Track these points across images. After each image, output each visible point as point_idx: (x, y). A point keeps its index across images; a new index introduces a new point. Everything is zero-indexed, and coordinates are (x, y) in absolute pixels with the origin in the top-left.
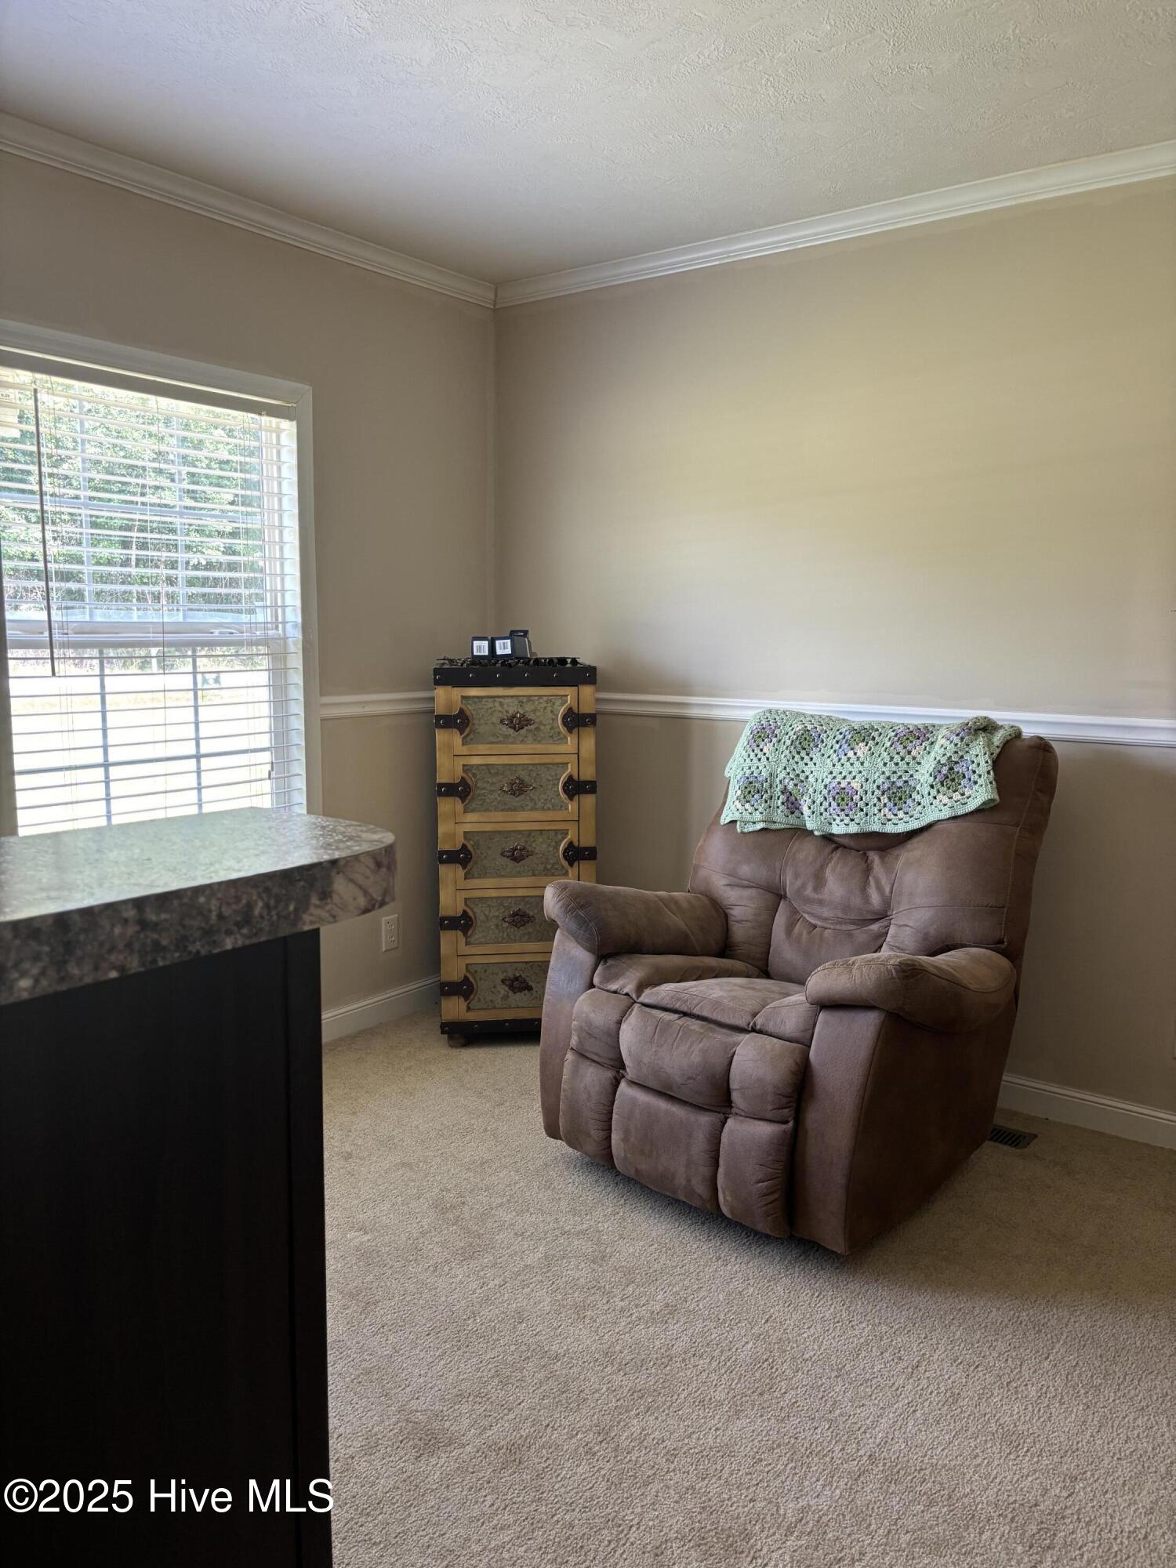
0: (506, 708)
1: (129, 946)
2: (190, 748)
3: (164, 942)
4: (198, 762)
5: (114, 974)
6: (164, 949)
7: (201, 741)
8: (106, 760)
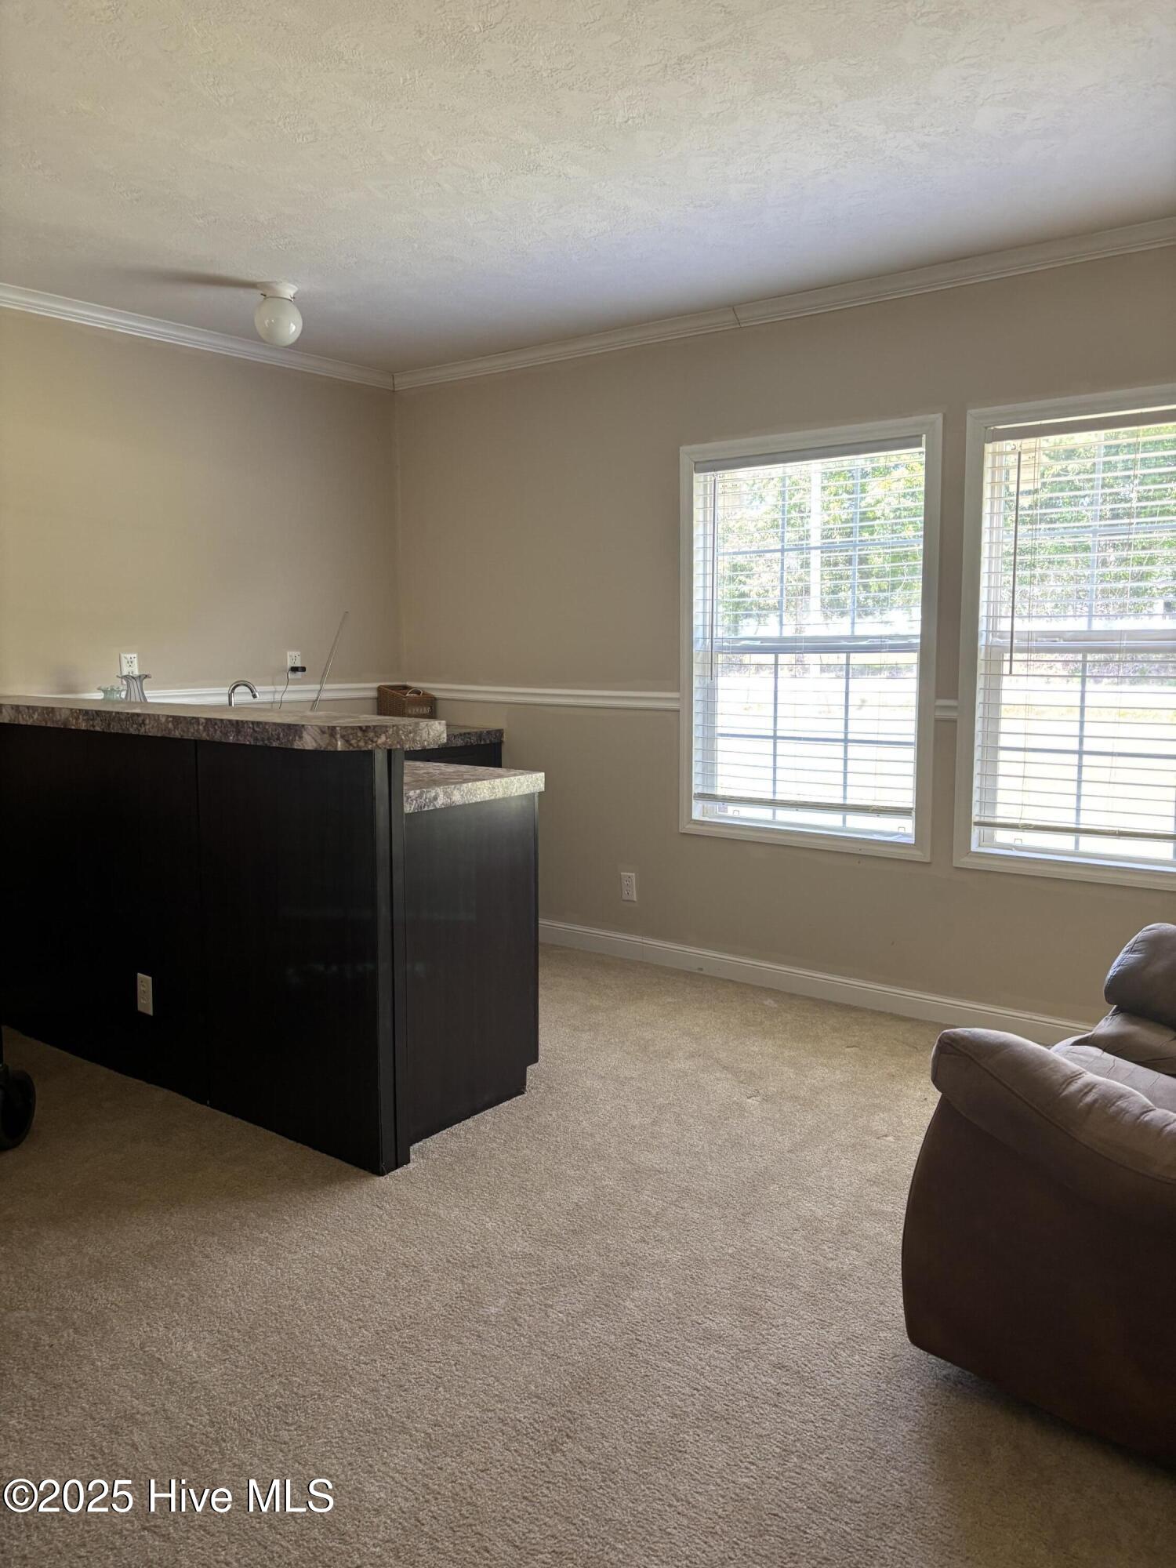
8: (1081, 749)
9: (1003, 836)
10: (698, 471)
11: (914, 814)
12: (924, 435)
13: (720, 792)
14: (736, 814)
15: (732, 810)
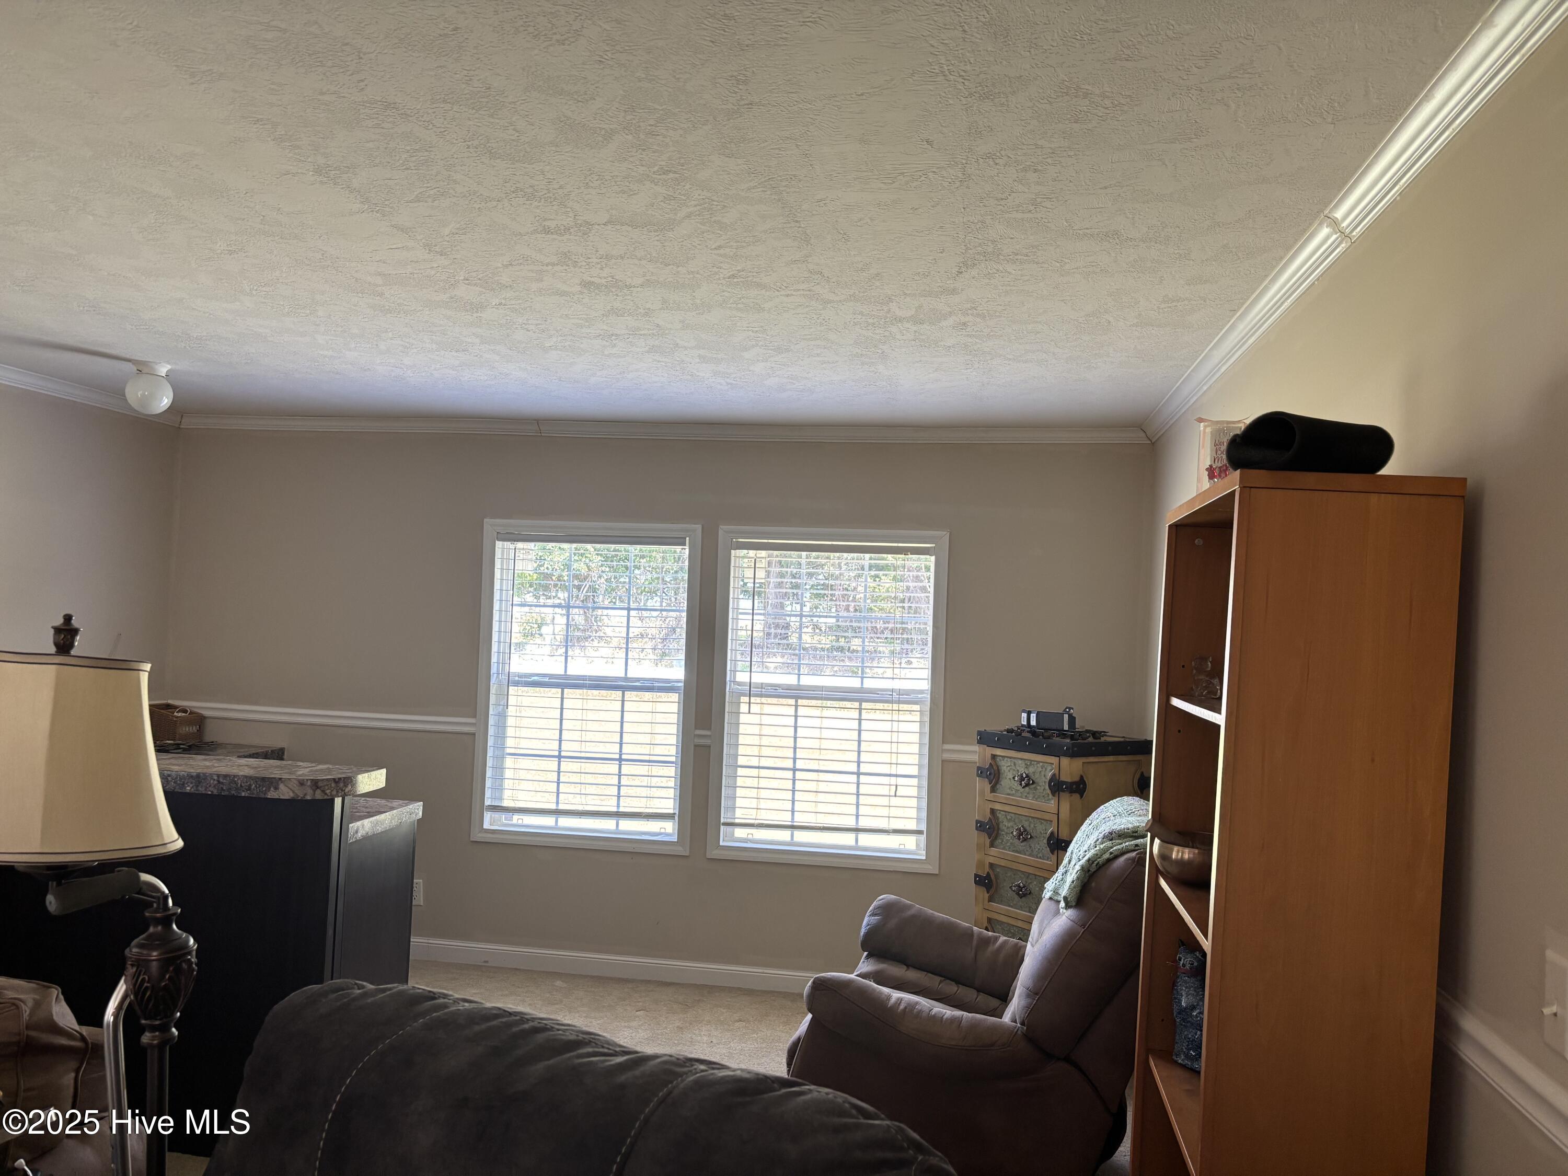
0: (1018, 768)
1: (214, 786)
2: (853, 767)
3: (224, 788)
4: (858, 778)
5: (210, 793)
6: (224, 790)
7: (861, 764)
8: (794, 767)
9: (740, 833)
10: (498, 540)
11: (677, 818)
12: (688, 538)
13: (506, 803)
14: (520, 822)
15: (516, 819)
